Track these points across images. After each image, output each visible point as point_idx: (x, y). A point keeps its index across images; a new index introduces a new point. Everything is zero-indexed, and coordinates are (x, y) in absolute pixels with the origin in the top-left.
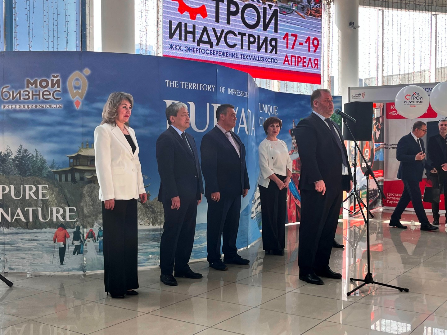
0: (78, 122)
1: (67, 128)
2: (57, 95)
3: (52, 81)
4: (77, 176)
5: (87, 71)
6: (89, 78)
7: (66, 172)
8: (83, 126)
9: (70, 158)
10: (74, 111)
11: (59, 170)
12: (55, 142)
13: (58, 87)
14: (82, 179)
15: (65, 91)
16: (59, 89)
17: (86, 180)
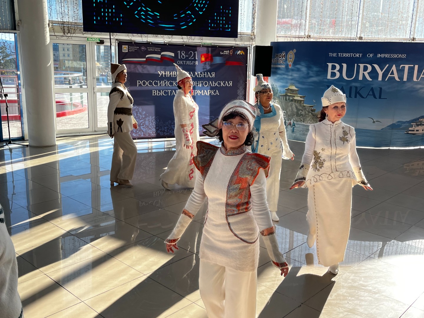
0: (290, 74)
1: (286, 76)
2: (284, 61)
3: (283, 55)
4: (287, 98)
5: (295, 51)
6: (295, 54)
7: (284, 96)
8: (291, 76)
9: (286, 89)
10: (289, 69)
11: (282, 94)
12: (282, 82)
13: (284, 58)
14: (289, 99)
15: (286, 60)
16: (284, 59)
17: (290, 100)
